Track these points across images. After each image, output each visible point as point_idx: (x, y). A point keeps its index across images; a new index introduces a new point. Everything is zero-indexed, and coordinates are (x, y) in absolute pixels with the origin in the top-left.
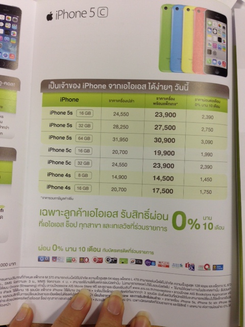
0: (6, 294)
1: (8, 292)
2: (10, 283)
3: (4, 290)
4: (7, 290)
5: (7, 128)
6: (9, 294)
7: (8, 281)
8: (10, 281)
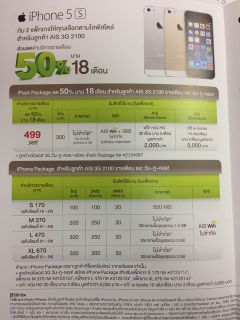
0: (224, 313)
1: (226, 311)
2: (227, 301)
3: (223, 309)
4: (225, 309)
5: (211, 140)
6: (227, 313)
7: (226, 299)
8: (227, 299)
